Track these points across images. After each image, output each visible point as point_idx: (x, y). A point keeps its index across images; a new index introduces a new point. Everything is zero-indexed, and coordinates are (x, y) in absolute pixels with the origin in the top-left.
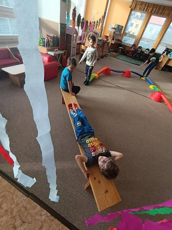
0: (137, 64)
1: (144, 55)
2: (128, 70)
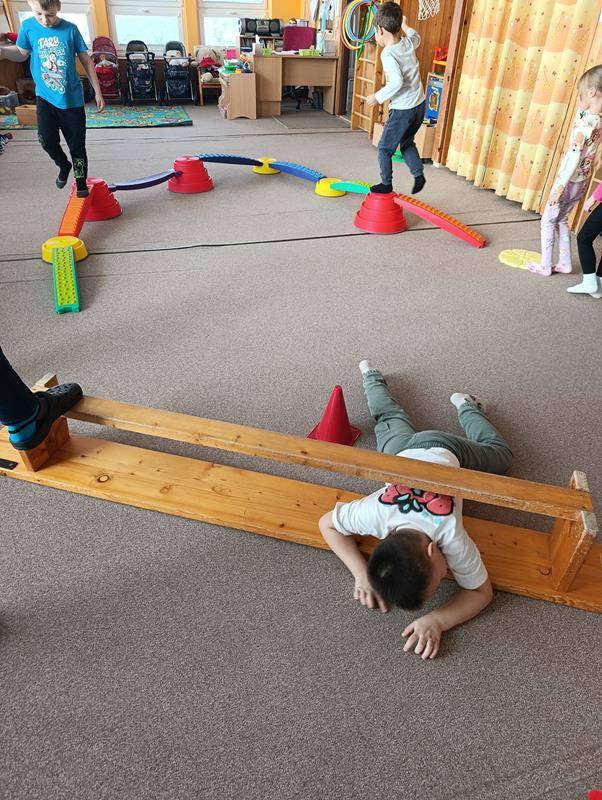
0: (173, 121)
1: (172, 73)
2: (188, 159)
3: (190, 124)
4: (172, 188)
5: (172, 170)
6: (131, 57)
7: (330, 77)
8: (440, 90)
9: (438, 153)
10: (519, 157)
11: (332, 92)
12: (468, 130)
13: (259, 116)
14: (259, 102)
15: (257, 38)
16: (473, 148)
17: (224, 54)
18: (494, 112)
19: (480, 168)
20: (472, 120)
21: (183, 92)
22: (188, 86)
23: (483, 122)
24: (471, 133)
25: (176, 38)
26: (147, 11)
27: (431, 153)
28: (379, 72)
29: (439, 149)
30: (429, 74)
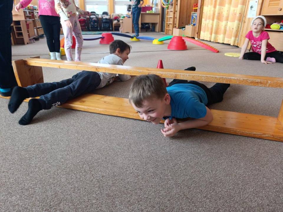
1: (104, 21)
2: (107, 33)
7: (157, 20)
8: (196, 16)
9: (197, 35)
10: (228, 28)
11: (158, 24)
12: (208, 24)
13: (133, 32)
16: (210, 29)
18: (217, 15)
19: (213, 35)
20: (209, 20)
21: (107, 27)
22: (109, 25)
23: (213, 20)
24: (209, 25)
26: (97, 4)
27: (194, 35)
28: (174, 13)
29: (197, 33)
30: (192, 13)
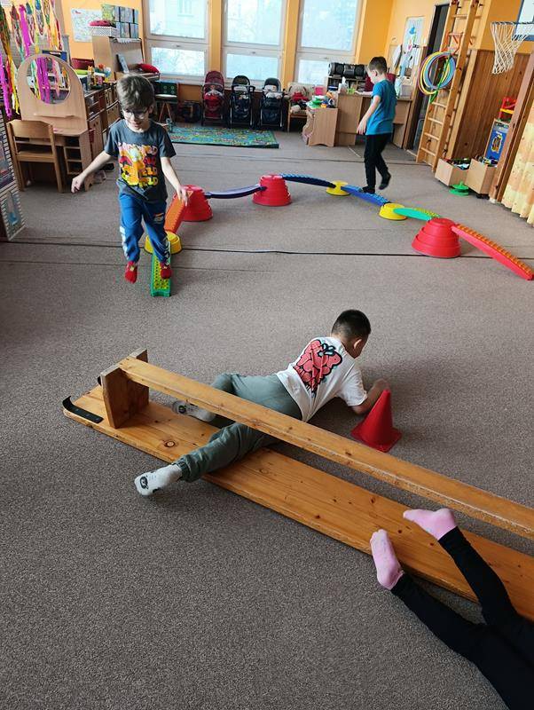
0: (263, 143)
1: (268, 103)
2: (273, 176)
3: (276, 147)
4: (256, 201)
5: (258, 185)
6: (235, 89)
7: (403, 116)
8: (504, 135)
9: (495, 191)
11: (403, 128)
12: (528, 173)
13: (336, 145)
14: (337, 132)
15: (344, 79)
16: (530, 189)
17: (313, 91)
21: (274, 119)
22: (279, 115)
24: (530, 175)
25: (274, 76)
26: (254, 53)
27: (489, 190)
28: (449, 116)
29: (497, 187)
30: (495, 120)
